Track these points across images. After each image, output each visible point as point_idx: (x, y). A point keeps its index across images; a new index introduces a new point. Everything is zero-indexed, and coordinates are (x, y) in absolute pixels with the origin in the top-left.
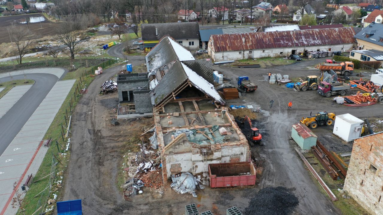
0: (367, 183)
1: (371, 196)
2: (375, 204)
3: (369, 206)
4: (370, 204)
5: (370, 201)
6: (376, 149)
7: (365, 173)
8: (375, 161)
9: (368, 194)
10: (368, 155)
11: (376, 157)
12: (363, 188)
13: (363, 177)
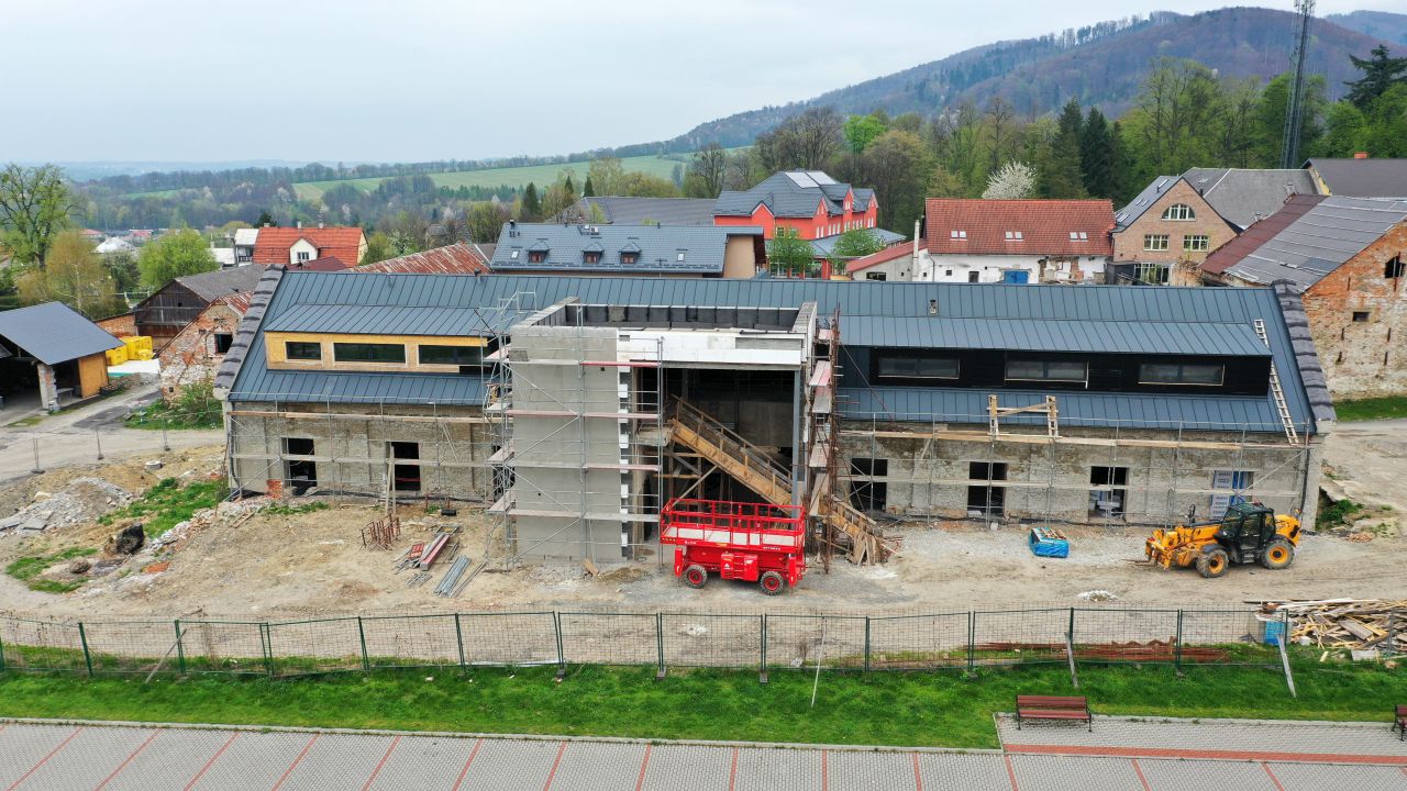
0: (1352, 352)
1: (1367, 367)
2: (1377, 376)
3: (1364, 388)
4: (1366, 383)
5: (1365, 377)
6: (1360, 280)
7: (1343, 338)
8: (1362, 302)
9: (1357, 369)
10: (1343, 301)
11: (1362, 294)
12: (1346, 365)
13: (1339, 346)
